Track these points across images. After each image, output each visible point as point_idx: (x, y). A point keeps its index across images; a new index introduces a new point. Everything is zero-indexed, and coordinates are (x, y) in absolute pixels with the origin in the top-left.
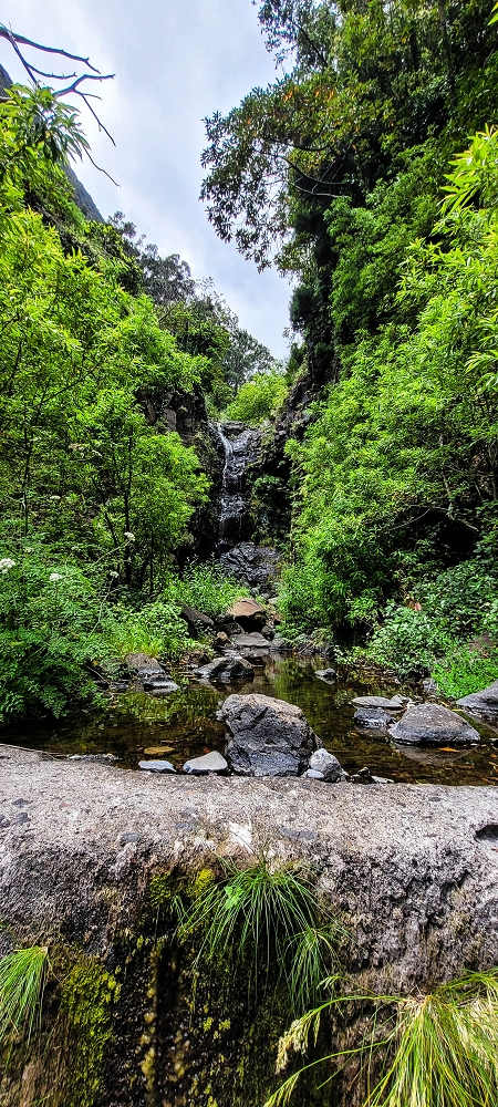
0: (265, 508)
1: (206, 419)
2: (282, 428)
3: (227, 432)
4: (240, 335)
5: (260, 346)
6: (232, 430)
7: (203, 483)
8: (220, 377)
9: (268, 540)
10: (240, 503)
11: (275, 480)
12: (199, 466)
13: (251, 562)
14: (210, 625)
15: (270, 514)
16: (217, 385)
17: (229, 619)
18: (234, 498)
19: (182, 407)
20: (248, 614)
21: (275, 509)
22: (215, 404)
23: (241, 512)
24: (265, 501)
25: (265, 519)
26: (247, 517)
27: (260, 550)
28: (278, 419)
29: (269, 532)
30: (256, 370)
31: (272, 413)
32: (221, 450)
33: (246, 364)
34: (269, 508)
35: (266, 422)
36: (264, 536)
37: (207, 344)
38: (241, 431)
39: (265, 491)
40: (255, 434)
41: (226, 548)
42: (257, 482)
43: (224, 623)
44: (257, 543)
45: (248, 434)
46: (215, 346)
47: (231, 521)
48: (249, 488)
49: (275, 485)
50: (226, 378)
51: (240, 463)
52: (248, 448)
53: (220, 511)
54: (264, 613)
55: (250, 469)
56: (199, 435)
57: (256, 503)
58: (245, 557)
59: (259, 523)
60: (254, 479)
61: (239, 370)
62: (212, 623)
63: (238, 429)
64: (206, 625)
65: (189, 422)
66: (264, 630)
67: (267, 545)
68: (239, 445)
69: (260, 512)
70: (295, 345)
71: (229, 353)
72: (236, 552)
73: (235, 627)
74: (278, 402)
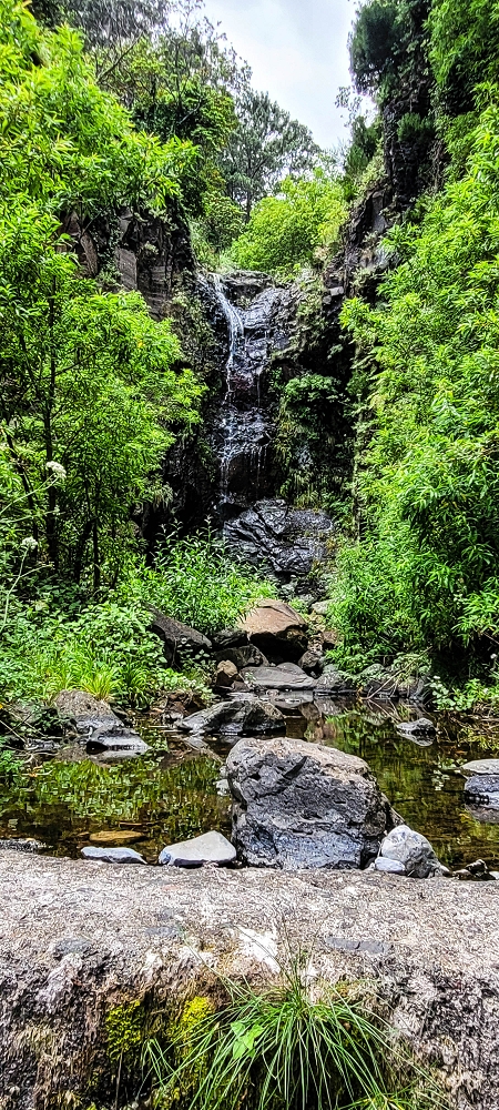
0: (304, 435)
1: (191, 267)
2: (335, 282)
3: (233, 292)
4: (256, 104)
5: (294, 125)
6: (241, 287)
7: (189, 387)
8: (218, 185)
9: (311, 496)
10: (259, 426)
11: (325, 382)
12: (180, 355)
13: (279, 537)
14: (204, 646)
15: (315, 446)
16: (212, 201)
17: (240, 640)
18: (246, 416)
19: (147, 245)
20: (274, 629)
21: (323, 437)
22: (210, 238)
23: (261, 442)
24: (304, 422)
25: (305, 457)
26: (271, 452)
27: (298, 515)
28: (328, 264)
29: (313, 479)
30: (285, 171)
31: (318, 253)
32: (222, 326)
33: (267, 161)
34: (313, 435)
35: (306, 272)
36: (304, 489)
37: (192, 121)
38: (258, 290)
39: (304, 402)
40: (284, 294)
41: (234, 511)
42: (289, 387)
43: (230, 645)
44: (290, 501)
45: (271, 294)
46: (208, 125)
47: (241, 460)
48: (274, 397)
49: (324, 392)
50: (230, 189)
51: (257, 350)
52: (271, 320)
53: (220, 442)
54: (305, 628)
55: (277, 363)
56: (180, 298)
57: (289, 426)
58: (268, 528)
59: (295, 464)
60: (284, 380)
61: (255, 171)
62: (209, 643)
63: (253, 286)
64: (197, 648)
65: (161, 274)
66: (304, 659)
67: (309, 505)
68: (255, 315)
69: (296, 443)
70: (361, 120)
71: (234, 139)
72: (251, 518)
73: (249, 654)
74: (329, 232)
